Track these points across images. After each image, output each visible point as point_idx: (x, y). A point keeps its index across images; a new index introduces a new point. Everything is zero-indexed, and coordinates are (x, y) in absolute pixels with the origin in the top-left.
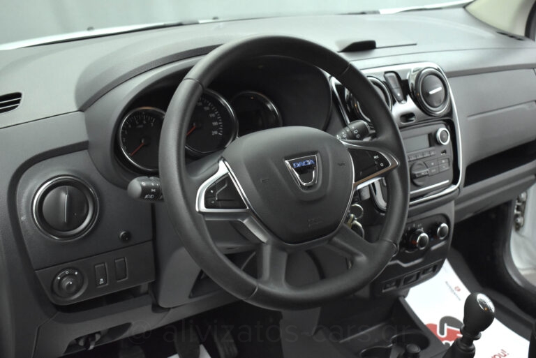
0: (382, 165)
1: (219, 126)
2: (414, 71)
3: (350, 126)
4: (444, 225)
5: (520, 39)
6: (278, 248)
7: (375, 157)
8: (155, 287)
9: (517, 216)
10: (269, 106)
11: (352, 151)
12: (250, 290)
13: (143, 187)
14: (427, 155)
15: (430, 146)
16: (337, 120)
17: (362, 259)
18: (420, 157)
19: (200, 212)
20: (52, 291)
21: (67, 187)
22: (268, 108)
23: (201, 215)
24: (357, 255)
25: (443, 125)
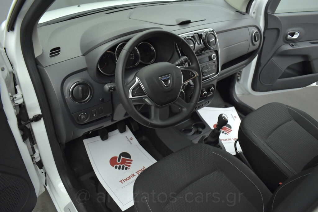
0: (193, 76)
1: (133, 55)
2: (205, 32)
3: (181, 59)
4: (213, 88)
5: (244, 14)
6: (156, 107)
7: (190, 73)
8: (112, 115)
9: (238, 76)
10: (152, 48)
11: (182, 71)
12: (147, 123)
13: (109, 88)
14: (208, 64)
15: (209, 60)
16: (176, 54)
17: (185, 109)
18: (205, 65)
19: (130, 98)
20: (78, 120)
21: (81, 85)
22: (151, 49)
23: (130, 99)
24: (183, 108)
25: (214, 53)
